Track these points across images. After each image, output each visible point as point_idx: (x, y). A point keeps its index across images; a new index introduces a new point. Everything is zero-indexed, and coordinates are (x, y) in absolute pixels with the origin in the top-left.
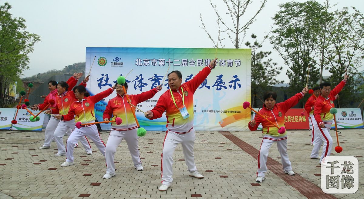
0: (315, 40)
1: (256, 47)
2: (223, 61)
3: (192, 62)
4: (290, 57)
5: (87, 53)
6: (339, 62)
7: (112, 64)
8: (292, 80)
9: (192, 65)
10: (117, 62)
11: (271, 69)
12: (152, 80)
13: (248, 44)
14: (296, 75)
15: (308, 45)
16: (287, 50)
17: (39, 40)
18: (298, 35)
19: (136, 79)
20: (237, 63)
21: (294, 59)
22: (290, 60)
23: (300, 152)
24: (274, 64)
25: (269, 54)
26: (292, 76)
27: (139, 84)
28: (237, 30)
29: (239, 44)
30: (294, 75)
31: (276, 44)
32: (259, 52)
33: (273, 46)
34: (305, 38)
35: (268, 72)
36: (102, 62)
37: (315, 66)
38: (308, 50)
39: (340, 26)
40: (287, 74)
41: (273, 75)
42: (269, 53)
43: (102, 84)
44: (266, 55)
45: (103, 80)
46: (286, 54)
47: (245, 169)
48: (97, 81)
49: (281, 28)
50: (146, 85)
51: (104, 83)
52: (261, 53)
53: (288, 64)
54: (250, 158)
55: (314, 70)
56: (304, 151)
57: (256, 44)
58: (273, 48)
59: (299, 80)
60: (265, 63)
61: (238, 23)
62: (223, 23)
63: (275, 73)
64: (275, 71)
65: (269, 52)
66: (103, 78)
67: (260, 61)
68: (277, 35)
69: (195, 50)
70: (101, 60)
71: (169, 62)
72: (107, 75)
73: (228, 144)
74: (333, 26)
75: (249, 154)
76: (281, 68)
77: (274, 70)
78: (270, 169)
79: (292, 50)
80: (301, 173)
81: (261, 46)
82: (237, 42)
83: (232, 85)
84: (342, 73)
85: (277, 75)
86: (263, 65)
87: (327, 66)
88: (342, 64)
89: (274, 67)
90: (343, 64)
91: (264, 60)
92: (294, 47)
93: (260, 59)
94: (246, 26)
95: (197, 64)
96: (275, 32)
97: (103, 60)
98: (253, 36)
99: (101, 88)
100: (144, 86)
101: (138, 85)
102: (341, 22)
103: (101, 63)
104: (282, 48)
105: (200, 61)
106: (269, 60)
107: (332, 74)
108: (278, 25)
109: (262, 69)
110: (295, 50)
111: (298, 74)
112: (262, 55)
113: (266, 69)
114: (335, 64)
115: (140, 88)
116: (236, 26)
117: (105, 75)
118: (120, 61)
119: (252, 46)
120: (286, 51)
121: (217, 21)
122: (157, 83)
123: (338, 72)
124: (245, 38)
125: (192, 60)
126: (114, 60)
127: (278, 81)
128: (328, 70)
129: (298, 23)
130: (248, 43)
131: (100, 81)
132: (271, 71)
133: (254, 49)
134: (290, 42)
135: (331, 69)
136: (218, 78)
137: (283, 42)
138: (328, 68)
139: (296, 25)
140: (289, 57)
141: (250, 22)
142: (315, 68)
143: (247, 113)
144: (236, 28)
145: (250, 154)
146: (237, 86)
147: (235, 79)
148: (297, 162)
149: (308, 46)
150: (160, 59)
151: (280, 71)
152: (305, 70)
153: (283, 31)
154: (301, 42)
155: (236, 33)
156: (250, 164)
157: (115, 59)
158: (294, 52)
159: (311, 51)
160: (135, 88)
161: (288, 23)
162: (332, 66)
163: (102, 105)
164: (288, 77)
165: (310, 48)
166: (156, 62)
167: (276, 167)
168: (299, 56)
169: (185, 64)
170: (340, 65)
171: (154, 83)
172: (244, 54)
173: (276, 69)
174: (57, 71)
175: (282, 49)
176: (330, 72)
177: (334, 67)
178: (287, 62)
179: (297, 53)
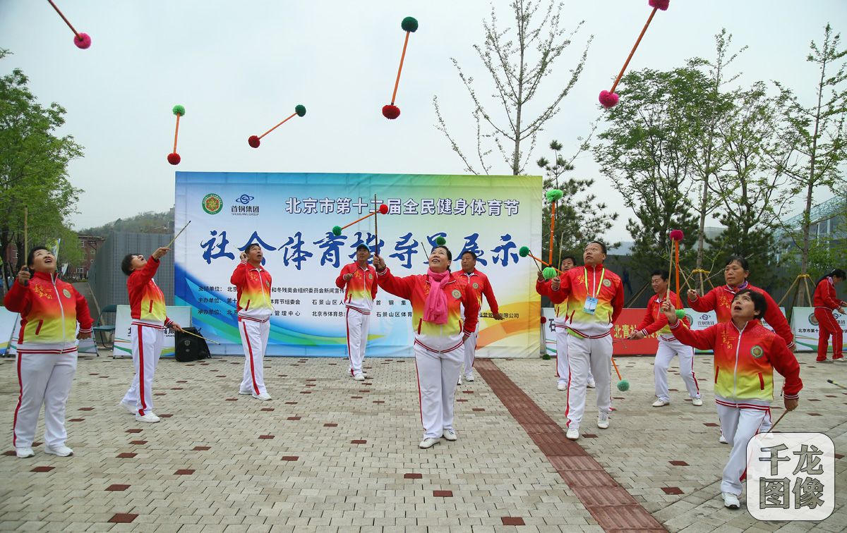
0: (691, 154)
1: (561, 169)
2: (480, 204)
3: (410, 206)
4: (636, 190)
5: (177, 184)
6: (744, 200)
7: (234, 210)
8: (639, 240)
9: (410, 212)
10: (246, 205)
11: (592, 217)
12: (321, 244)
13: (542, 163)
14: (647, 230)
15: (676, 165)
16: (631, 176)
17: (80, 154)
18: (654, 143)
19: (288, 244)
20: (509, 207)
21: (645, 195)
22: (636, 197)
23: (639, 417)
24: (599, 206)
25: (588, 186)
26: (639, 233)
27: (294, 254)
28: (518, 134)
29: (521, 164)
30: (644, 230)
31: (607, 162)
32: (568, 181)
33: (599, 166)
34: (670, 149)
35: (587, 223)
36: (212, 206)
37: (689, 212)
38: (677, 175)
39: (746, 123)
40: (628, 229)
41: (597, 231)
42: (589, 184)
43: (213, 253)
44: (582, 188)
45: (215, 244)
46: (627, 183)
47: (499, 471)
48: (202, 246)
49: (617, 127)
50: (310, 255)
51: (216, 251)
52: (572, 182)
53: (631, 205)
54: (520, 438)
55: (687, 219)
56: (650, 415)
57: (560, 162)
58: (601, 171)
59: (655, 242)
60: (580, 204)
61: (519, 118)
62: (486, 117)
63: (602, 226)
64: (602, 222)
65: (589, 180)
66: (214, 239)
67: (569, 199)
68: (608, 143)
69: (417, 178)
70: (210, 200)
71: (360, 205)
72: (224, 234)
73: (481, 395)
74: (731, 123)
75: (521, 423)
76: (615, 216)
77: (598, 219)
78: (558, 472)
79: (640, 176)
80: (631, 483)
81: (572, 168)
82: (516, 160)
83: (498, 258)
84: (748, 226)
85: (606, 231)
86: (576, 209)
87: (716, 210)
88: (749, 206)
89: (599, 214)
90: (751, 205)
91: (579, 197)
92: (645, 168)
93: (569, 196)
94: (537, 125)
95: (420, 209)
96: (604, 136)
97: (215, 200)
98: (555, 146)
99: (209, 262)
100: (306, 257)
101: (293, 256)
102: (748, 115)
103: (210, 208)
104: (621, 171)
105: (428, 204)
106: (590, 197)
107: (726, 227)
108: (612, 122)
109: (574, 218)
110: (648, 175)
111: (653, 228)
112: (574, 187)
113: (581, 218)
114: (734, 206)
115: (297, 263)
116: (515, 123)
117: (219, 233)
118: (251, 204)
119: (551, 168)
120: (627, 178)
121: (475, 113)
122: (333, 252)
123: (741, 223)
124: (535, 149)
125: (411, 200)
126: (239, 200)
127: (608, 244)
128: (717, 220)
129: (655, 118)
130: (542, 160)
131: (208, 247)
132: (593, 221)
133: (556, 174)
134: (637, 158)
135: (725, 216)
136: (468, 241)
137: (623, 158)
138: (718, 215)
139: (651, 121)
140: (634, 191)
141: (545, 114)
142: (689, 215)
143: (531, 318)
144: (515, 128)
145: (523, 423)
146: (510, 259)
147: (505, 243)
148: (626, 450)
149: (676, 167)
150: (339, 199)
151: (611, 221)
152: (667, 219)
153: (622, 134)
154: (660, 157)
155: (515, 139)
156: (516, 453)
157: (242, 198)
158: (645, 179)
159: (682, 177)
160: (286, 263)
161: (632, 116)
162: (729, 210)
163: (211, 300)
164: (630, 235)
165: (681, 171)
166: (332, 205)
167: (575, 463)
168: (655, 188)
169: (395, 210)
170: (744, 208)
171: (327, 253)
172: (527, 188)
173: (604, 217)
174: (156, 214)
175: (621, 174)
176: (722, 222)
177: (731, 213)
178: (630, 200)
179: (651, 181)
